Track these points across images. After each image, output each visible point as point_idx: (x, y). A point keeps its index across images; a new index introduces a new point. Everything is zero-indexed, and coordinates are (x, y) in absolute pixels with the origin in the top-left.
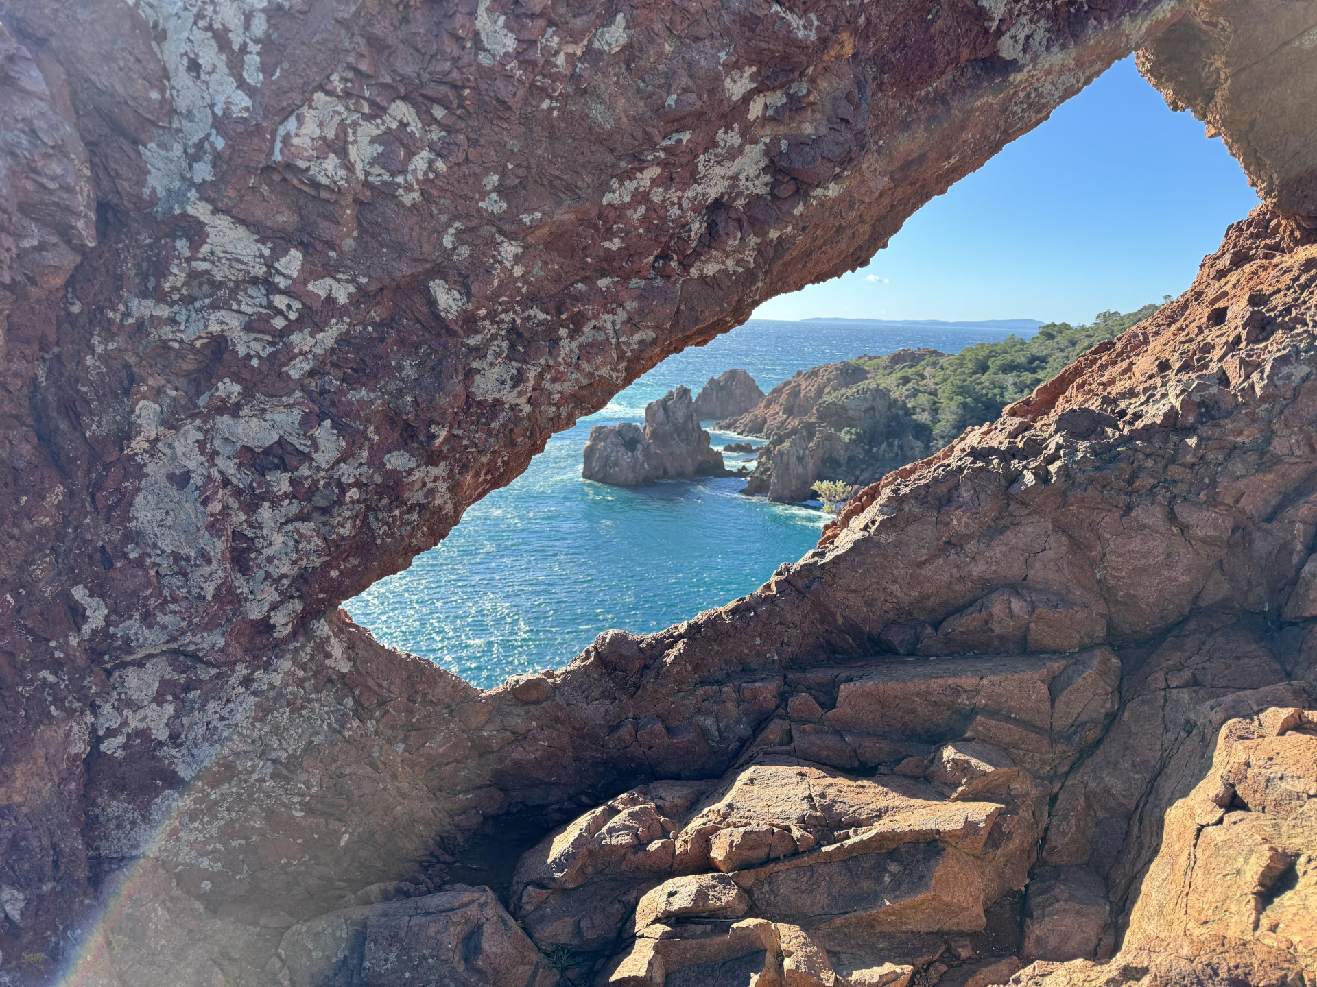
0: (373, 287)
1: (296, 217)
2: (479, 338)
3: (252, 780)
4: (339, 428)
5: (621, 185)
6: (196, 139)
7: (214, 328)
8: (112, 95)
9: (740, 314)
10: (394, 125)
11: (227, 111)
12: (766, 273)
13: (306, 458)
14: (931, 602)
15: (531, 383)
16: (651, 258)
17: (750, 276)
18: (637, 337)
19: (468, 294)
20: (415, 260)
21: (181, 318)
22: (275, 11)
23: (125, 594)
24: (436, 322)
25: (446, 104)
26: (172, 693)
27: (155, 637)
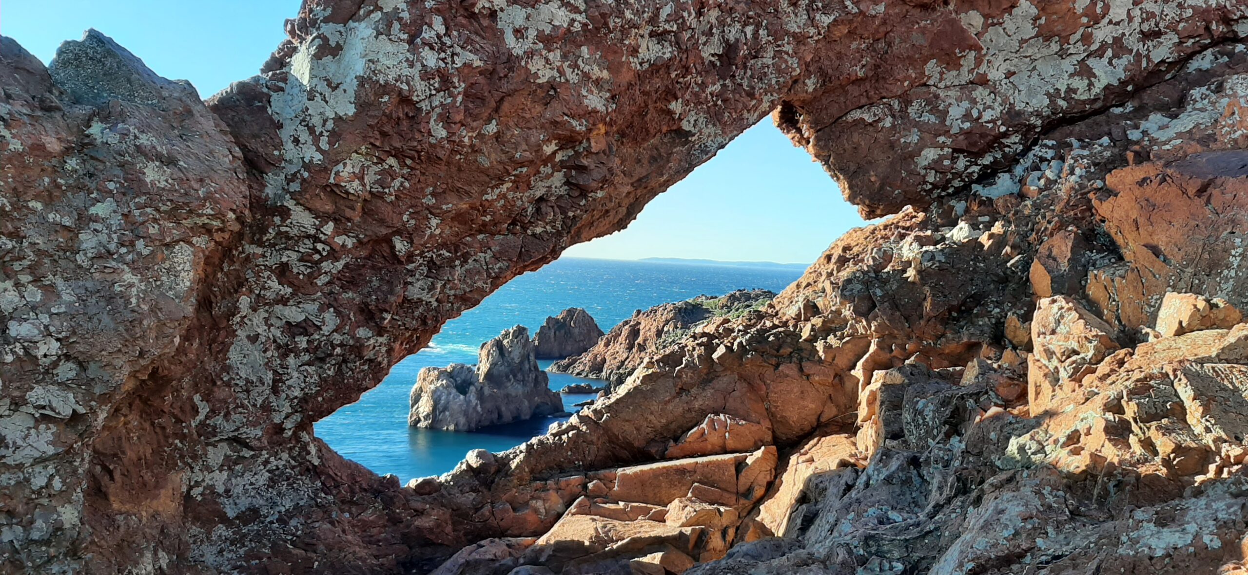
0: (365, 240)
1: (335, 207)
2: (414, 265)
3: (266, 522)
4: (338, 313)
5: (492, 191)
6: (293, 172)
7: (284, 259)
9: (555, 254)
10: (387, 167)
11: (311, 161)
12: (568, 233)
13: (319, 328)
14: (673, 426)
15: (438, 290)
16: (506, 225)
17: (559, 234)
18: (498, 266)
19: (412, 242)
20: (388, 227)
21: (268, 254)
22: (338, 119)
23: (220, 401)
24: (394, 257)
25: (412, 158)
26: (229, 464)
27: (229, 427)
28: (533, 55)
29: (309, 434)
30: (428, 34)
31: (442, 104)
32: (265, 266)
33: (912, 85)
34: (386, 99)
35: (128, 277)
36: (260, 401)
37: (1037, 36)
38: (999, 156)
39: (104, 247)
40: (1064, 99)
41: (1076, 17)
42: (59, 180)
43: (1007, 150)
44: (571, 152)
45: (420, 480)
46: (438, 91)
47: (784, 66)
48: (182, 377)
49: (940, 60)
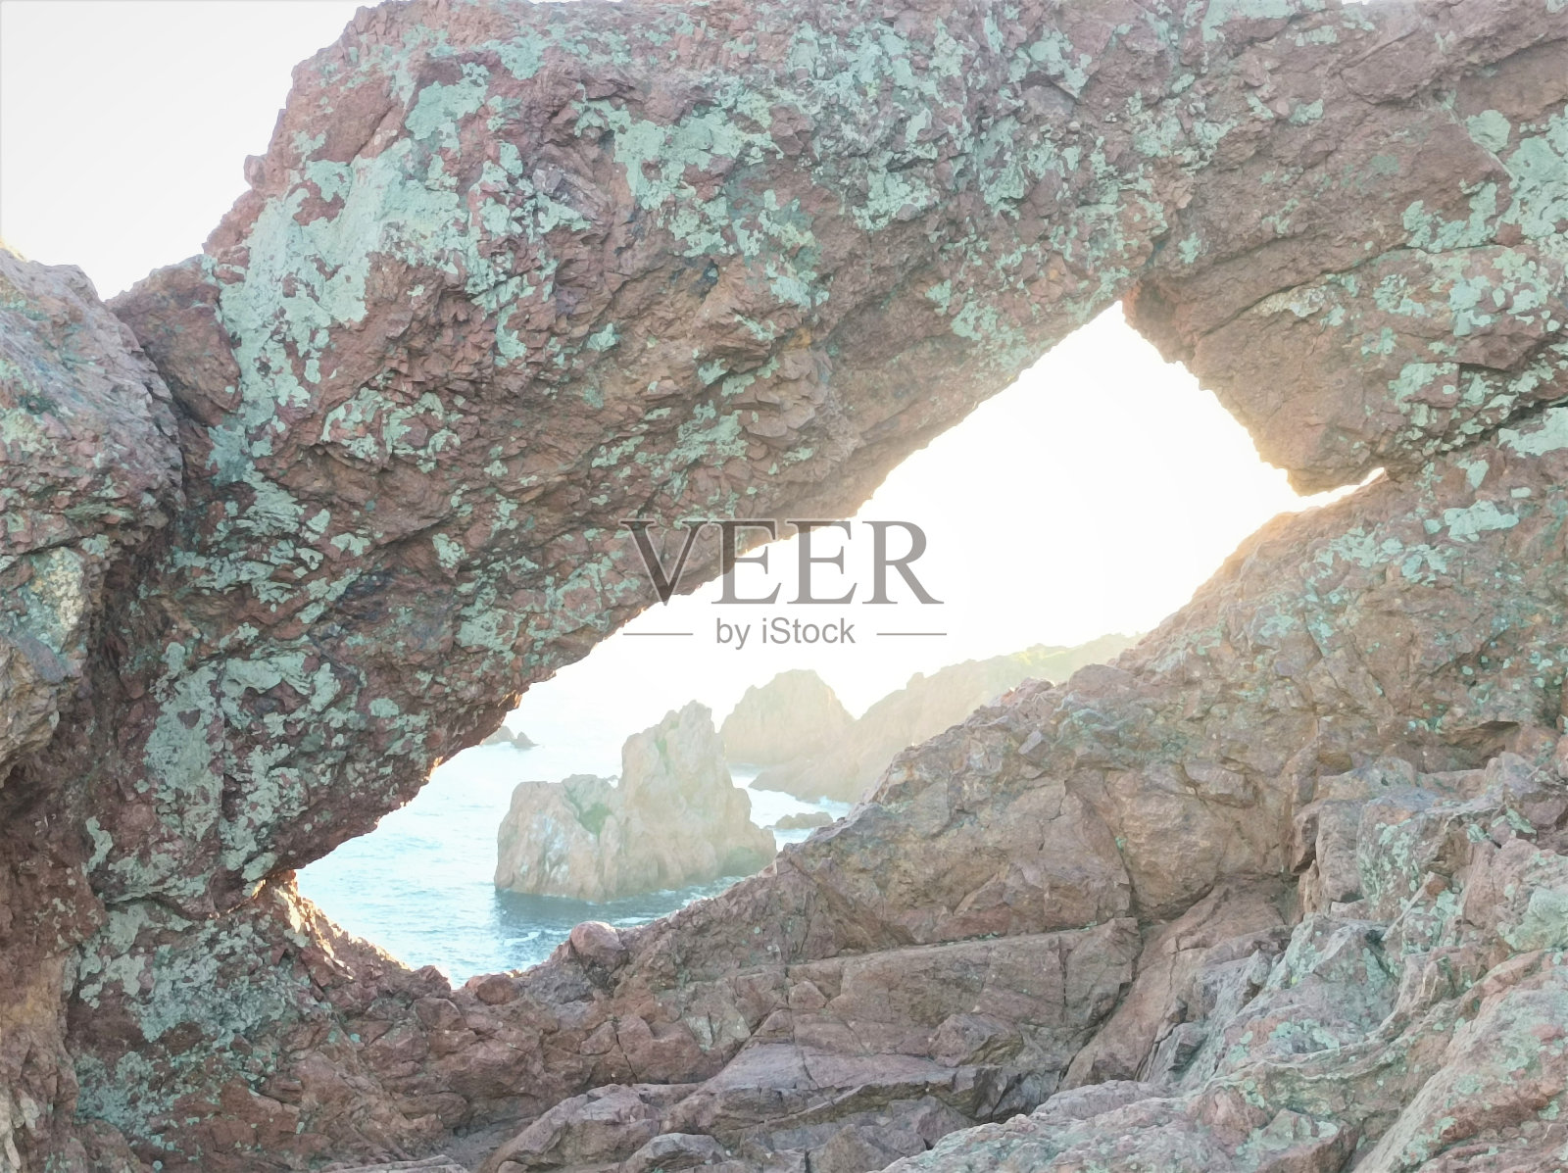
0: (384, 541)
1: (330, 484)
2: (471, 585)
3: (212, 1050)
4: (337, 670)
5: (609, 451)
6: (258, 423)
7: (244, 577)
8: (193, 389)
10: (422, 411)
11: (290, 403)
13: (303, 700)
14: (947, 880)
15: (516, 630)
18: (623, 585)
19: (467, 545)
20: (424, 517)
21: (215, 568)
22: (336, 329)
23: (132, 830)
24: (434, 571)
25: (466, 395)
26: (147, 942)
27: (148, 876)
28: (678, 207)
29: (288, 891)
30: (492, 177)
31: (516, 297)
33: (1377, 250)
34: (419, 291)
36: (201, 831)
38: (1548, 375)
44: (749, 381)
46: (510, 275)
47: (1137, 218)
48: (66, 787)
49: (1430, 202)
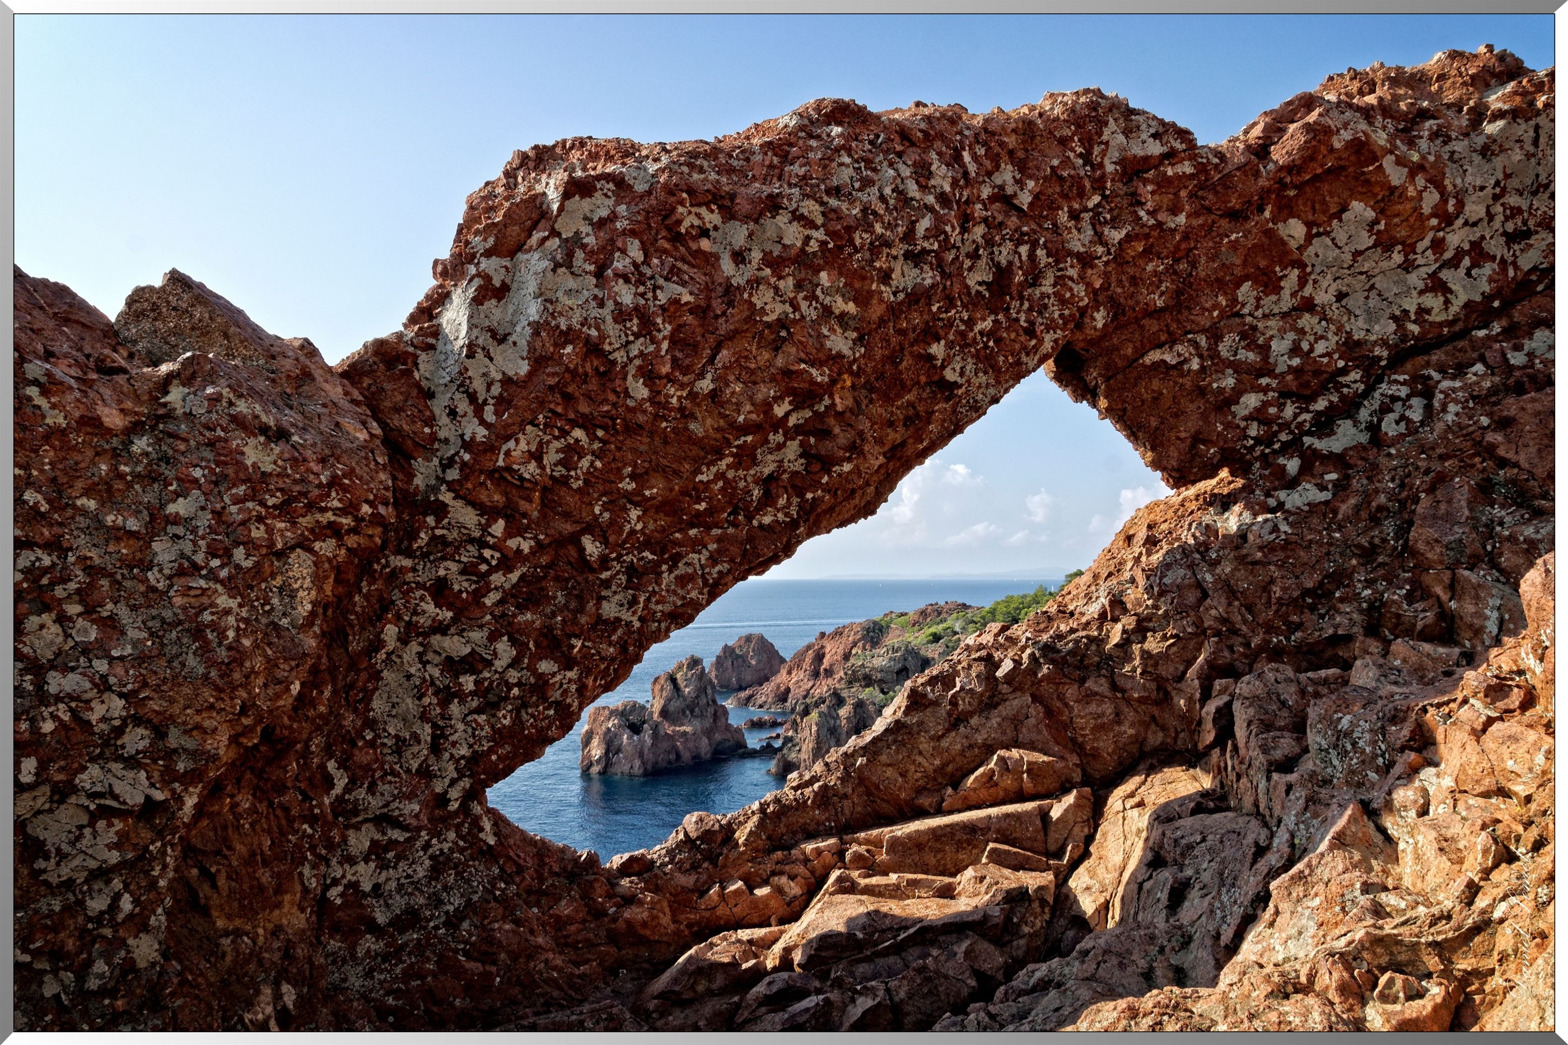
0: (546, 542)
1: (505, 499)
2: (609, 573)
3: (429, 928)
4: (513, 641)
5: (708, 469)
6: (449, 455)
7: (442, 572)
8: (400, 431)
10: (572, 442)
11: (473, 438)
12: (805, 521)
13: (488, 663)
14: (950, 768)
15: (641, 605)
16: (726, 514)
17: (794, 524)
18: (717, 568)
19: (605, 543)
20: (575, 522)
21: (419, 567)
22: (507, 381)
23: (361, 767)
24: (583, 563)
25: (604, 428)
26: (377, 851)
27: (375, 803)
28: (759, 284)
29: (480, 803)
30: (620, 264)
31: (641, 353)
32: (418, 583)
33: (1221, 317)
34: (569, 349)
35: (224, 601)
36: (415, 765)
37: (1375, 246)
38: (1335, 399)
39: (188, 559)
40: (1415, 322)
41: (1422, 218)
42: (122, 468)
43: (1345, 390)
44: (808, 414)
45: (626, 856)
46: (637, 336)
47: (1068, 295)
48: (310, 739)
49: (1256, 282)
